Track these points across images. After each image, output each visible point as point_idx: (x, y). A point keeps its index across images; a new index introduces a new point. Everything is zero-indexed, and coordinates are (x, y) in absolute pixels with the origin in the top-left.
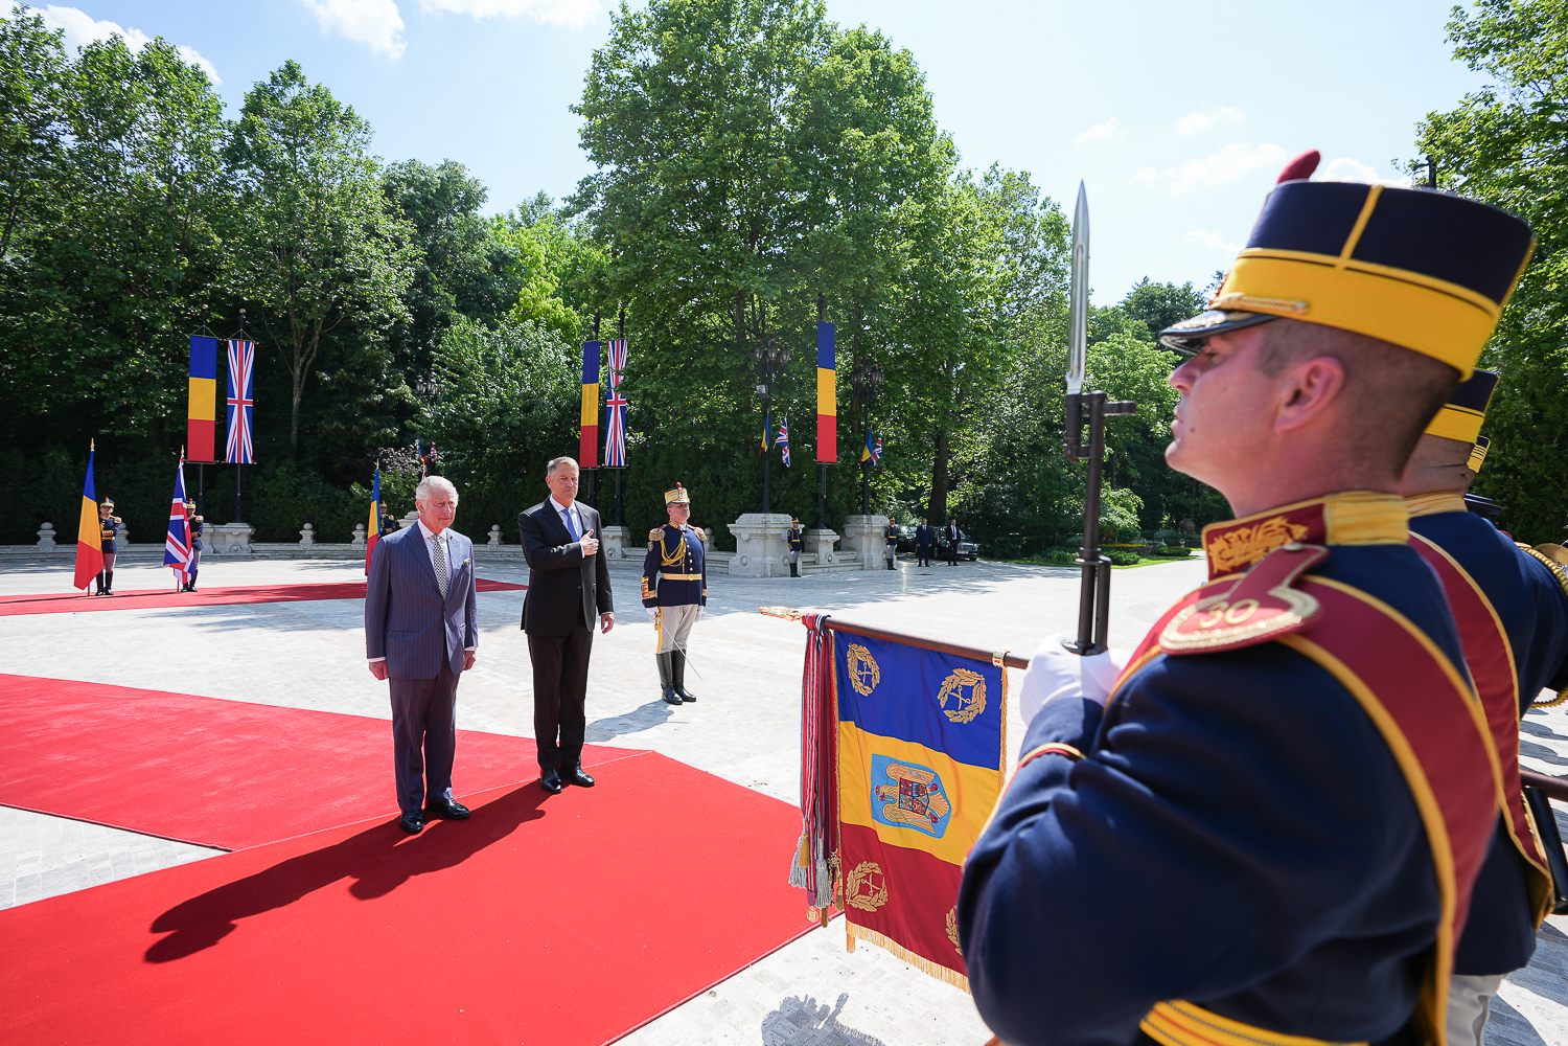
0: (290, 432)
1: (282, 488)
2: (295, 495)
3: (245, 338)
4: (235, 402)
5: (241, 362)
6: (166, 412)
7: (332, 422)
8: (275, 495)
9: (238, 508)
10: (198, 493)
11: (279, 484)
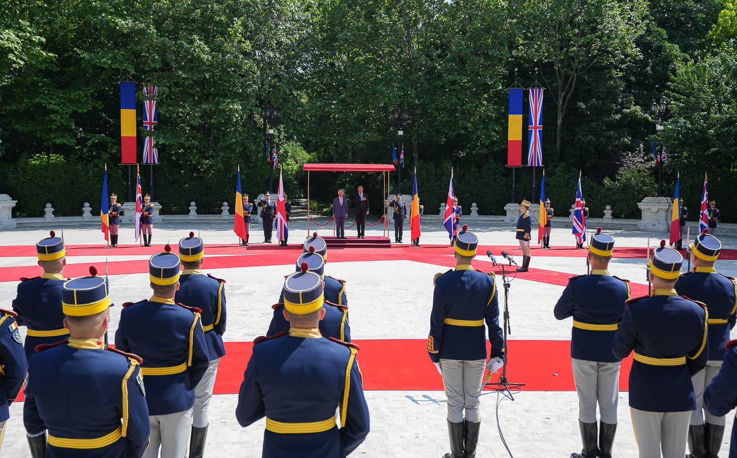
0: (556, 143)
1: (559, 181)
2: (567, 186)
3: (539, 86)
4: (533, 128)
5: (536, 102)
6: (495, 137)
7: (587, 136)
8: (555, 186)
9: (533, 194)
10: (512, 185)
11: (558, 179)
